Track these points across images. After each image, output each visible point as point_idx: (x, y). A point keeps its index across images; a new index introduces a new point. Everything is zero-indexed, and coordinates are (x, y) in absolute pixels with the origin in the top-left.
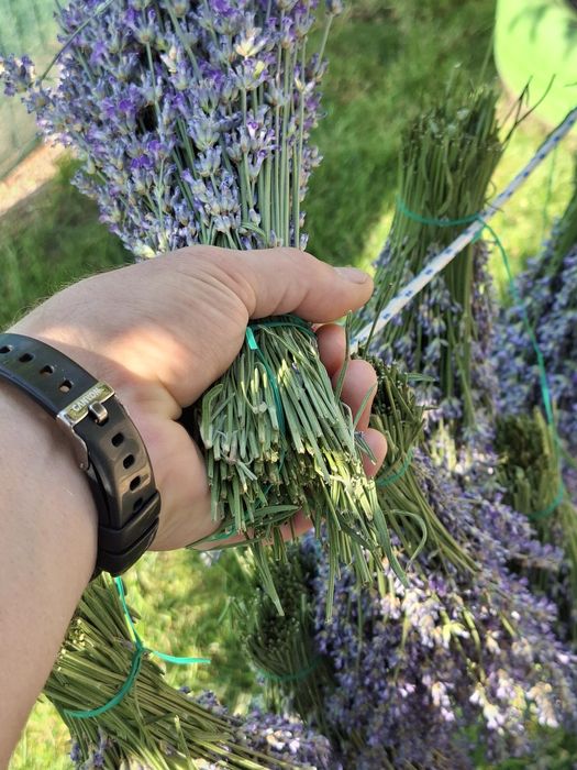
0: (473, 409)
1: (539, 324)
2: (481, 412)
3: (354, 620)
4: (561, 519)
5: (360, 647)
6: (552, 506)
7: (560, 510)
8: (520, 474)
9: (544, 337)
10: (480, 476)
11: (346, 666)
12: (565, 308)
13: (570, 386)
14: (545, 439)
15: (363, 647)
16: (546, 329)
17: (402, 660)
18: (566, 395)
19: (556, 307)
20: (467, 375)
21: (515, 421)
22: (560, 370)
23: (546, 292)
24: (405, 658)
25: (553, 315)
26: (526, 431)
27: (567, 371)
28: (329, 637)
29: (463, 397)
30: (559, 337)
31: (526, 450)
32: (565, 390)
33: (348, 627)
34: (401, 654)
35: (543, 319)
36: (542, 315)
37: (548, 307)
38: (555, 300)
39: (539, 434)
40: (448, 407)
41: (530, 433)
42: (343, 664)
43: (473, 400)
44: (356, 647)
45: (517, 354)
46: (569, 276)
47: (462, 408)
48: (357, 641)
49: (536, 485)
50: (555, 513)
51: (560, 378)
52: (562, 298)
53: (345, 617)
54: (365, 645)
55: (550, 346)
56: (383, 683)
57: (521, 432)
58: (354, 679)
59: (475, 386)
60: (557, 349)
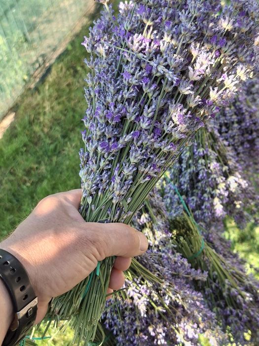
0: (155, 216)
1: (179, 178)
2: (159, 217)
3: (116, 312)
4: (206, 255)
5: (121, 323)
6: (201, 250)
7: (205, 251)
8: (182, 239)
9: (182, 183)
10: (165, 243)
11: (118, 333)
12: (186, 169)
13: (198, 200)
14: (189, 222)
15: (122, 323)
16: (182, 180)
17: (138, 326)
18: (197, 203)
19: (183, 169)
20: (148, 203)
21: (176, 219)
22: (193, 195)
23: (178, 165)
24: (139, 325)
25: (183, 173)
26: (181, 221)
27: (195, 194)
28: (109, 322)
29: (150, 213)
30: (187, 180)
31: (183, 229)
32: (197, 201)
33: (115, 315)
34: (137, 323)
35: (181, 176)
36: (180, 175)
37: (180, 171)
38: (182, 167)
39: (186, 221)
40: (144, 218)
41: (183, 222)
42: (117, 332)
43: (154, 213)
44: (120, 325)
45: (175, 193)
46: (184, 155)
47: (150, 217)
48: (119, 321)
49: (190, 242)
50: (203, 253)
51: (193, 197)
52: (184, 165)
53: (113, 311)
54: (123, 322)
55: (186, 186)
56: (133, 337)
57: (179, 222)
58: (122, 338)
59: (153, 207)
60: (188, 186)
